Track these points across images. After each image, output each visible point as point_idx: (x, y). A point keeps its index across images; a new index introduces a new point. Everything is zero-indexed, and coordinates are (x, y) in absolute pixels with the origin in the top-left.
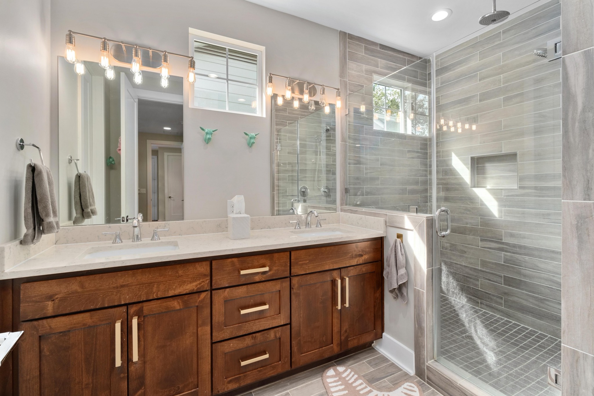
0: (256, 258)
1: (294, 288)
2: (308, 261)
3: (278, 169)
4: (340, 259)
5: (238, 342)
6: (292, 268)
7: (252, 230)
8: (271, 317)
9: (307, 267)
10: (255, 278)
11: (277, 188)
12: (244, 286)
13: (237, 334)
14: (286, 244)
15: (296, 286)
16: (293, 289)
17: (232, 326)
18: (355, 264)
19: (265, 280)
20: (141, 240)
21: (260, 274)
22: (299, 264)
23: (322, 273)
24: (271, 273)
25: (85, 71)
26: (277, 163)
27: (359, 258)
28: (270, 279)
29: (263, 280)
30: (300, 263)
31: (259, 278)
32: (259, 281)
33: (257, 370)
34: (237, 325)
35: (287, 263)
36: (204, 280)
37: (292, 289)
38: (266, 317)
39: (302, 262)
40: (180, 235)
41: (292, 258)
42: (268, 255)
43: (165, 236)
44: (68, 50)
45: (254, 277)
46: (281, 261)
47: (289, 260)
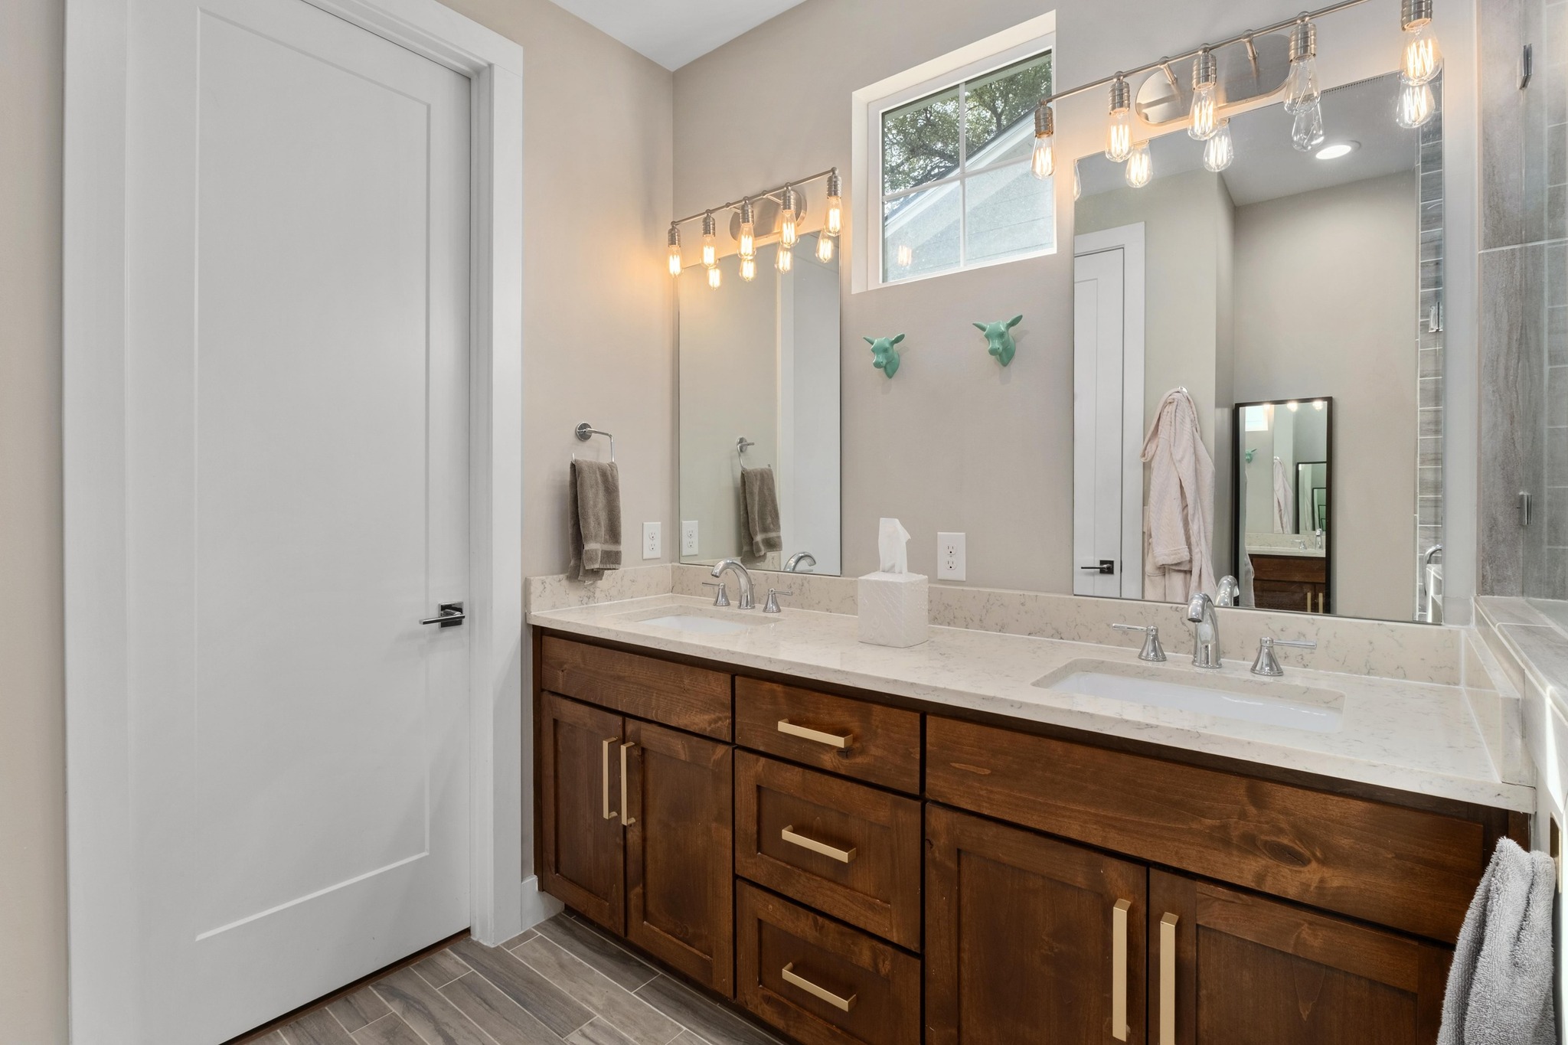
0: (826, 700)
1: (934, 842)
2: (988, 772)
3: (1437, 411)
4: (1144, 820)
5: (784, 911)
6: (928, 771)
7: (1000, 631)
8: (866, 897)
9: (983, 793)
10: (822, 756)
11: (1432, 496)
12: (797, 769)
13: (782, 888)
14: (906, 683)
15: (942, 841)
16: (932, 845)
17: (771, 860)
18: (1248, 881)
19: (847, 774)
20: (754, 607)
21: (835, 751)
22: (955, 768)
23: (1050, 842)
24: (865, 761)
25: (755, 274)
26: (1431, 387)
27: (1271, 862)
28: (859, 777)
29: (843, 772)
30: (957, 765)
31: (832, 762)
32: (832, 770)
33: (829, 1026)
34: (783, 864)
35: (913, 748)
36: (721, 715)
37: (927, 844)
38: (853, 889)
39: (962, 766)
40: (827, 610)
41: (928, 739)
42: (858, 702)
43: (803, 608)
44: (671, 257)
45: (820, 753)
46: (892, 734)
47: (918, 740)
